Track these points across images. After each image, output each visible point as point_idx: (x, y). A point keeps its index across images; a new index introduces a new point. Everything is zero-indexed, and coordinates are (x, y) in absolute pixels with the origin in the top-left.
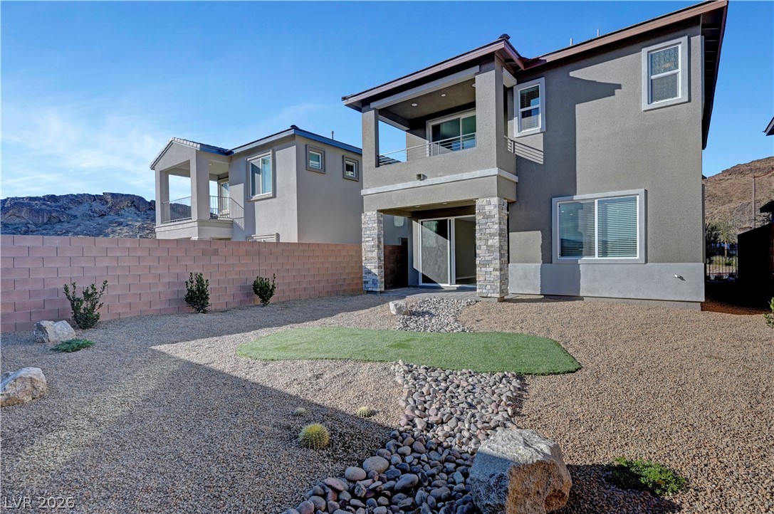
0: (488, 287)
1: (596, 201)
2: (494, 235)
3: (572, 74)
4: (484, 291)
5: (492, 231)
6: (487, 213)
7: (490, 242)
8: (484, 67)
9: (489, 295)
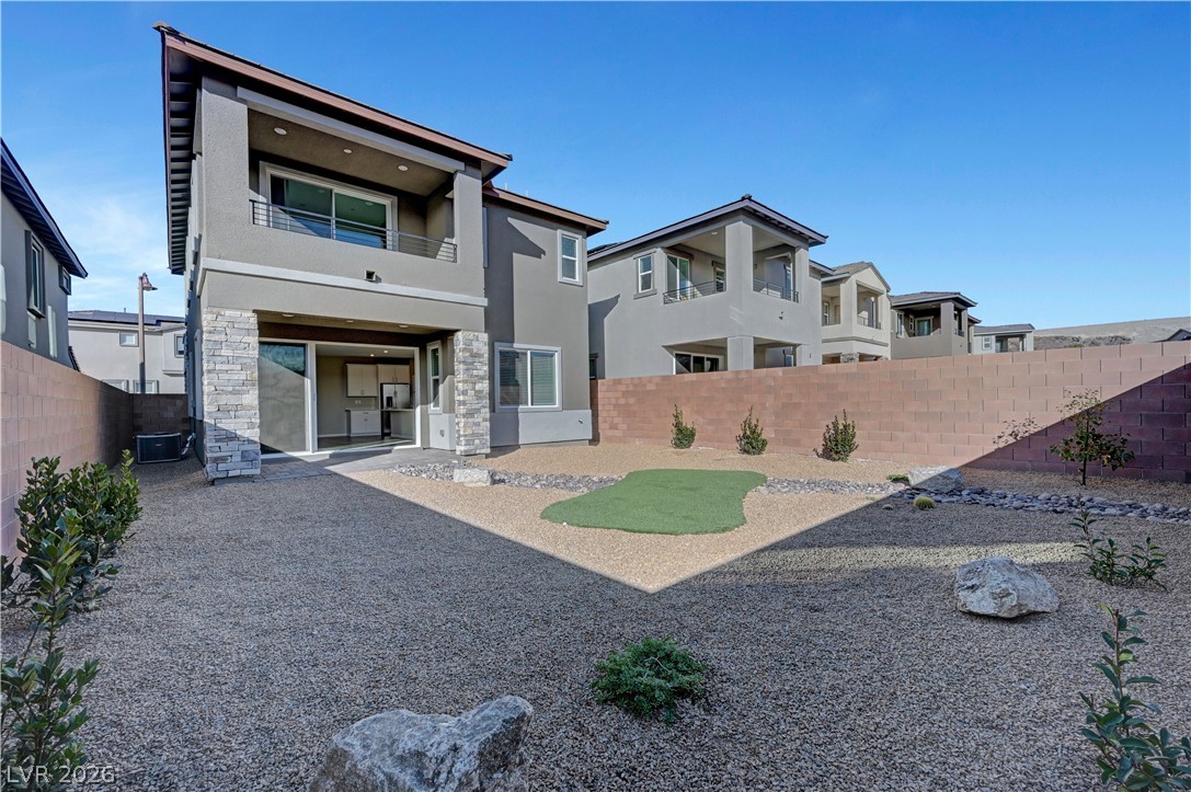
0: (477, 442)
1: (529, 352)
2: (482, 378)
3: (509, 219)
4: (472, 447)
5: (481, 373)
6: (475, 351)
7: (478, 387)
8: (470, 169)
9: (478, 452)
